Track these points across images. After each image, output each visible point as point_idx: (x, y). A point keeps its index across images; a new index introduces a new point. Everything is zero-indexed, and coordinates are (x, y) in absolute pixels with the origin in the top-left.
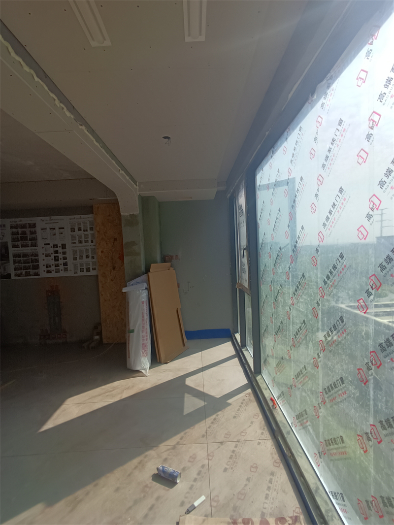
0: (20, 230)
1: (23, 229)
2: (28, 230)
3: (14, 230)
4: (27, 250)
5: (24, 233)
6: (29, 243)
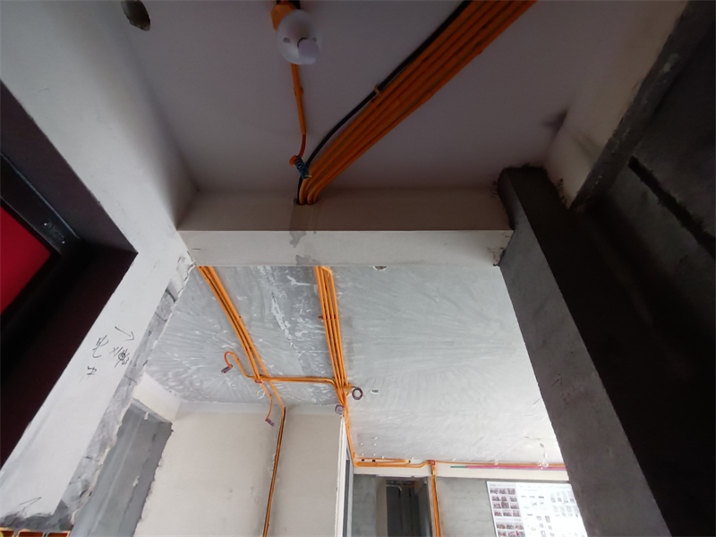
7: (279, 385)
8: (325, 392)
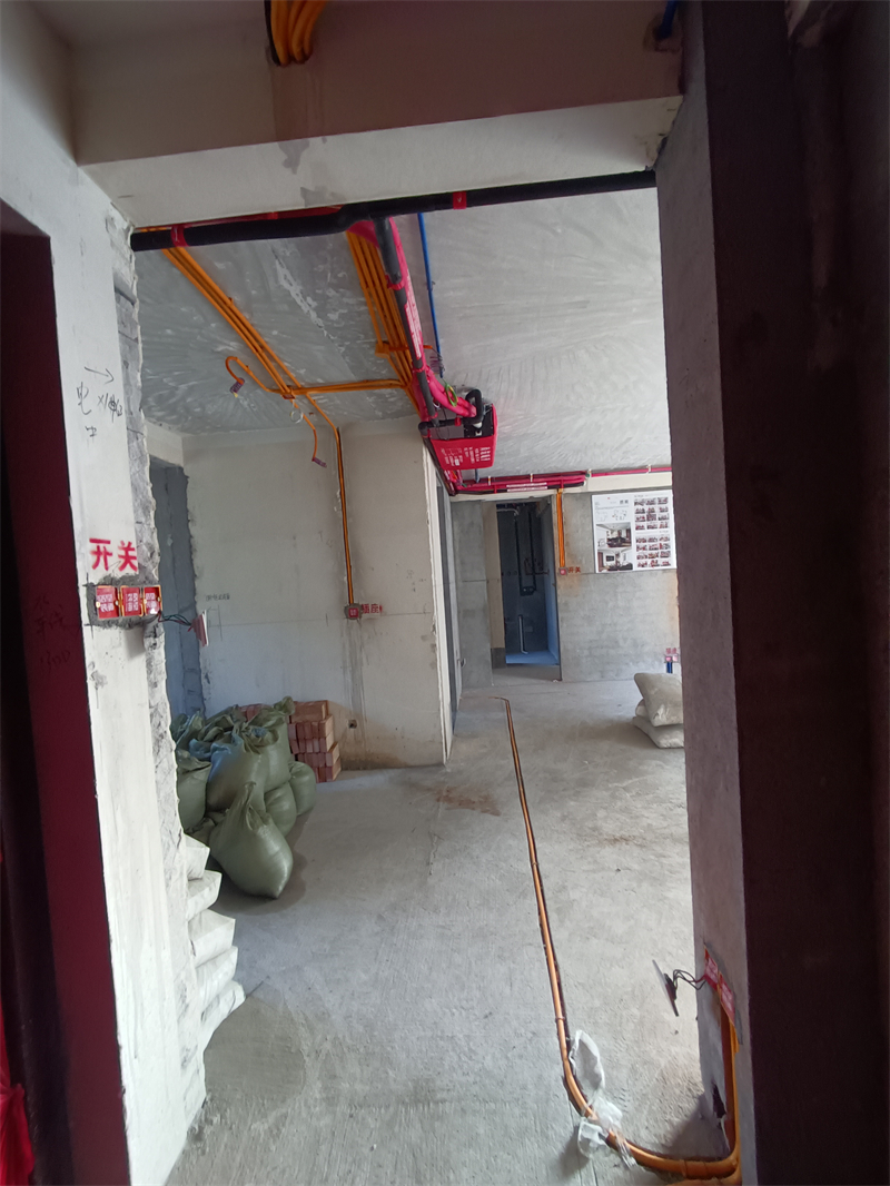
0: (646, 508)
1: (651, 506)
2: (656, 507)
3: (640, 507)
4: (655, 533)
5: (652, 511)
6: (658, 523)
7: (320, 398)
8: (392, 399)
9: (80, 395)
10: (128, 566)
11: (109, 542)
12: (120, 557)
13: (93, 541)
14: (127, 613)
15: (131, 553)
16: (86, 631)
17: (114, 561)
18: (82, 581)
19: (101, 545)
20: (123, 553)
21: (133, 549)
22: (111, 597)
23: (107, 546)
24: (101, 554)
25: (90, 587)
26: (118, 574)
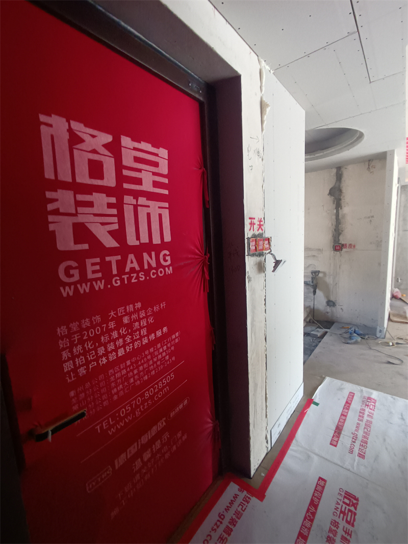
9: (248, 150)
10: (260, 229)
11: (254, 219)
12: (258, 225)
13: (250, 218)
14: (259, 250)
15: (261, 223)
16: (246, 257)
17: (256, 227)
18: (246, 237)
19: (252, 220)
20: (259, 223)
21: (262, 221)
22: (254, 243)
23: (254, 220)
24: (252, 224)
25: (248, 239)
26: (257, 233)
